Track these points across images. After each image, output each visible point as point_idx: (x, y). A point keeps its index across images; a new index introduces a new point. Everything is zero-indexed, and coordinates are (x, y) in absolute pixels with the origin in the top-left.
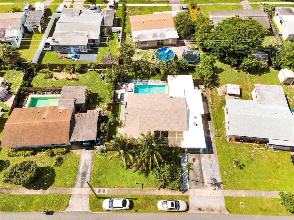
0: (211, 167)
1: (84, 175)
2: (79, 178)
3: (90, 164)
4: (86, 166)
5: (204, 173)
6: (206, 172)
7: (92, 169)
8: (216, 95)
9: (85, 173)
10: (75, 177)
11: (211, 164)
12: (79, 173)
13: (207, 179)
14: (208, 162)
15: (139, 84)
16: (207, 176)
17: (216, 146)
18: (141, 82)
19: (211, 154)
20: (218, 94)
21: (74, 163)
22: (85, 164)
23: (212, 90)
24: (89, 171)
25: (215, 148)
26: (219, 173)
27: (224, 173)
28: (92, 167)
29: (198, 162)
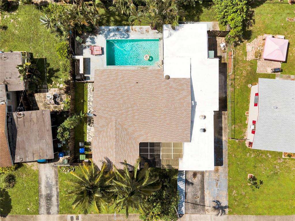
0: (217, 185)
1: (49, 198)
2: (43, 202)
3: (54, 183)
4: (49, 186)
5: (206, 192)
6: (209, 192)
7: (58, 190)
8: (243, 59)
9: (50, 196)
10: (37, 201)
11: (218, 181)
12: (41, 195)
13: (209, 201)
14: (214, 178)
15: (113, 36)
16: (209, 197)
17: (229, 154)
18: (117, 33)
19: (219, 167)
20: (246, 56)
21: (32, 182)
22: (47, 183)
23: (238, 47)
24: (54, 193)
25: (227, 157)
26: (226, 193)
27: (233, 193)
28: (58, 186)
29: (200, 178)
